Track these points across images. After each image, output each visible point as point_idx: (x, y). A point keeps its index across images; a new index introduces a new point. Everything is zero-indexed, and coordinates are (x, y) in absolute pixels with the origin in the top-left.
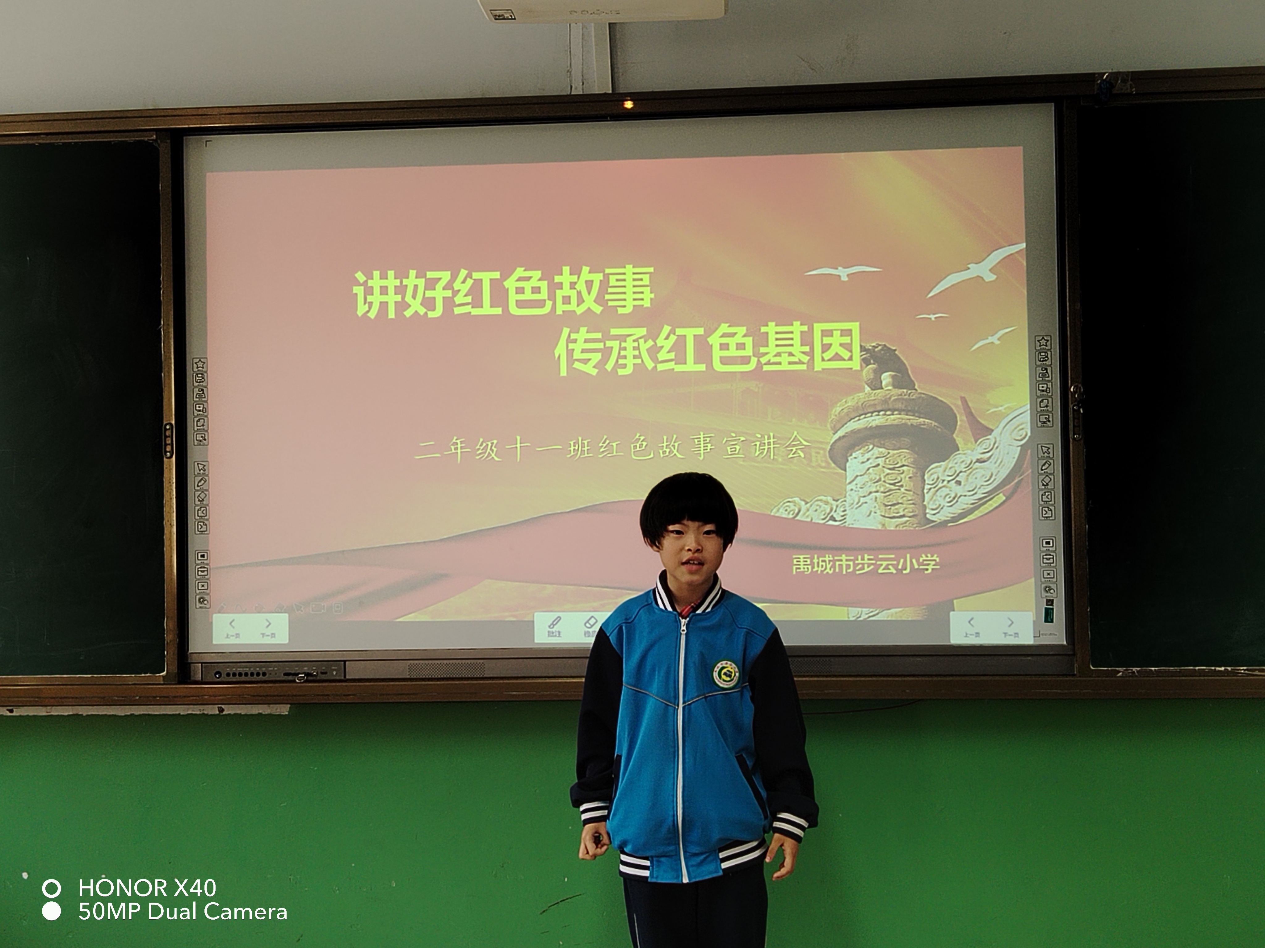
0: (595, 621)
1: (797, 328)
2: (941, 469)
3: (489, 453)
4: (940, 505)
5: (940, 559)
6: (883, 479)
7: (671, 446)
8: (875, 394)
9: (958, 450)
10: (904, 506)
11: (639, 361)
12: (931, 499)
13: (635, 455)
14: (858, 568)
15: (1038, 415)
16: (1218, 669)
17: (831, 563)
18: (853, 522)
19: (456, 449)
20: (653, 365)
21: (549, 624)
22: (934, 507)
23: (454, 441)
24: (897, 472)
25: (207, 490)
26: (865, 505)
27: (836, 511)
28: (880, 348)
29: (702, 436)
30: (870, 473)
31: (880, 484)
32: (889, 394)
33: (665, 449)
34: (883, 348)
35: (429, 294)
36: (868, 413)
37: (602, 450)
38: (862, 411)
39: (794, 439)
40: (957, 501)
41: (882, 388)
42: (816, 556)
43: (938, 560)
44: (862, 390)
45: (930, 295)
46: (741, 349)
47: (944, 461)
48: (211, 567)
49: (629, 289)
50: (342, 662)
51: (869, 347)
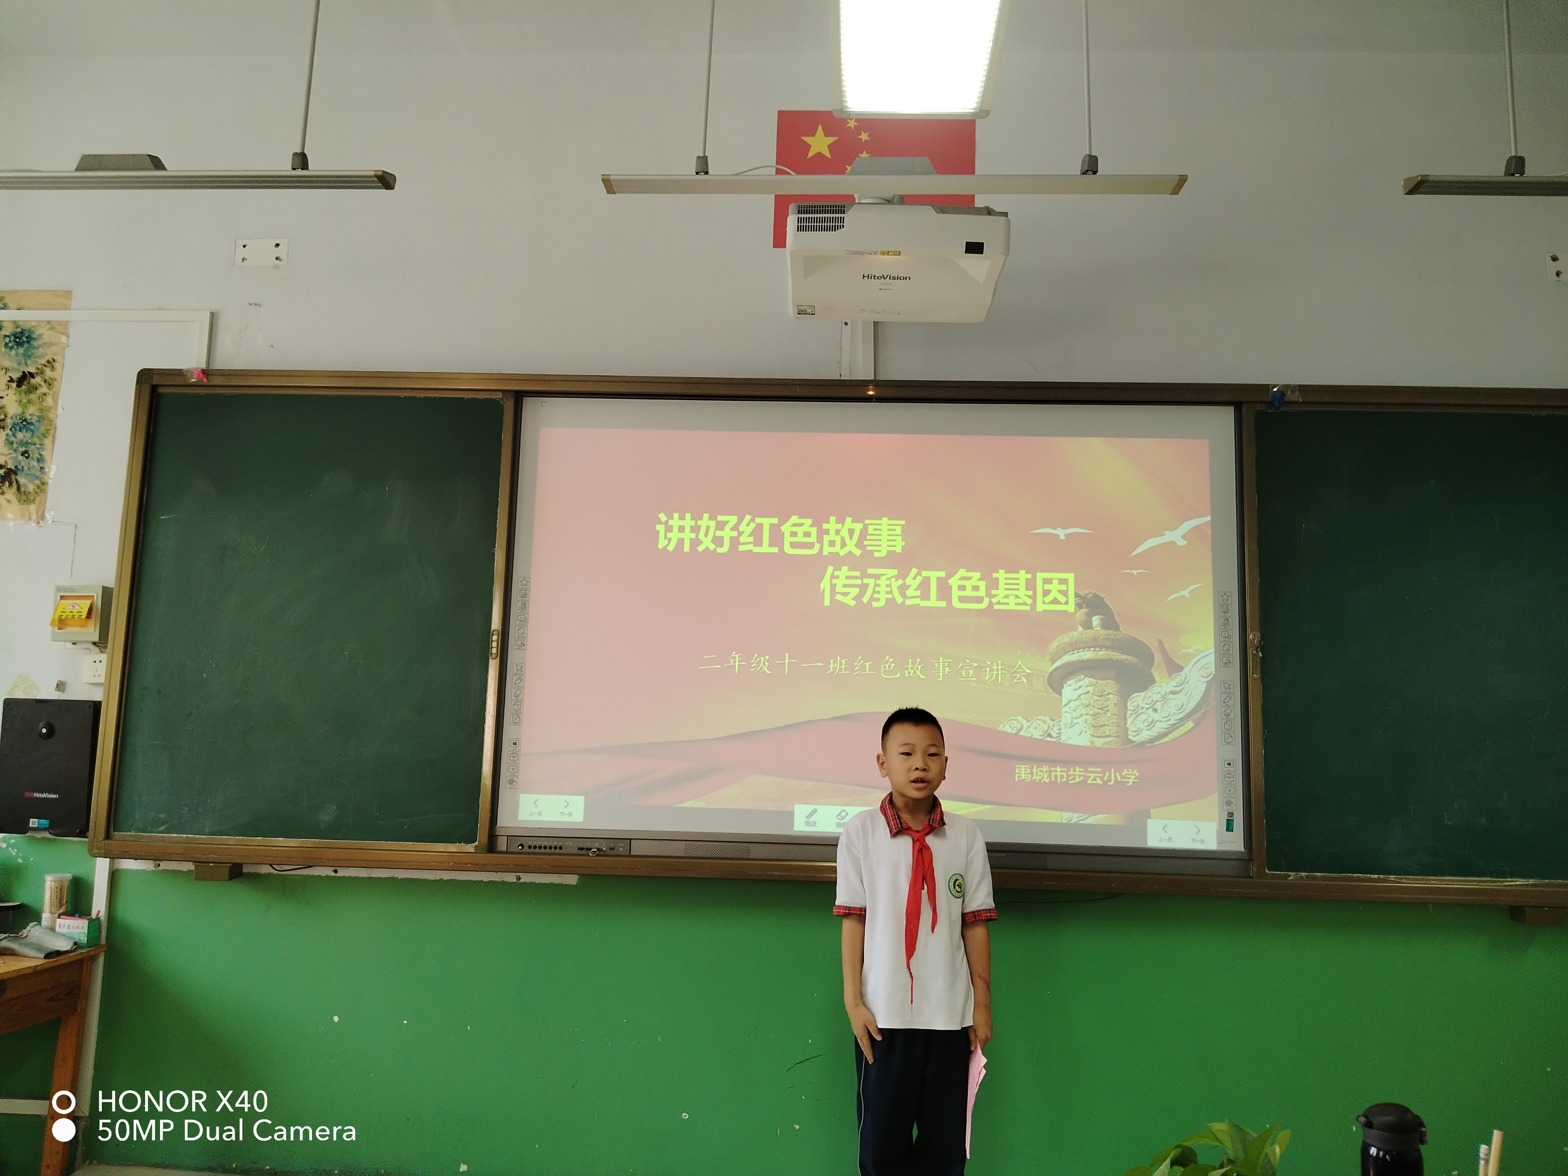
0: (845, 814)
1: (1023, 575)
2: (1140, 699)
4: (1139, 728)
5: (1139, 774)
6: (1092, 704)
7: (915, 668)
9: (1155, 683)
10: (1110, 727)
11: (890, 596)
12: (1133, 723)
13: (884, 674)
14: (1070, 778)
15: (1221, 657)
16: (1372, 876)
17: (1048, 773)
18: (1066, 739)
19: (735, 662)
20: (902, 600)
21: (807, 815)
22: (1135, 729)
23: (733, 655)
24: (1104, 699)
25: (523, 688)
26: (1077, 725)
27: (1052, 729)
29: (941, 661)
30: (1081, 698)
31: (1090, 708)
34: (1093, 595)
35: (719, 533)
36: (1081, 648)
37: (856, 668)
38: (1075, 646)
39: (1019, 666)
40: (1154, 726)
41: (1091, 628)
42: (1035, 766)
44: (1076, 629)
45: (1133, 554)
46: (976, 590)
47: (1143, 692)
48: (521, 753)
49: (884, 538)
50: (629, 841)
51: (1082, 593)
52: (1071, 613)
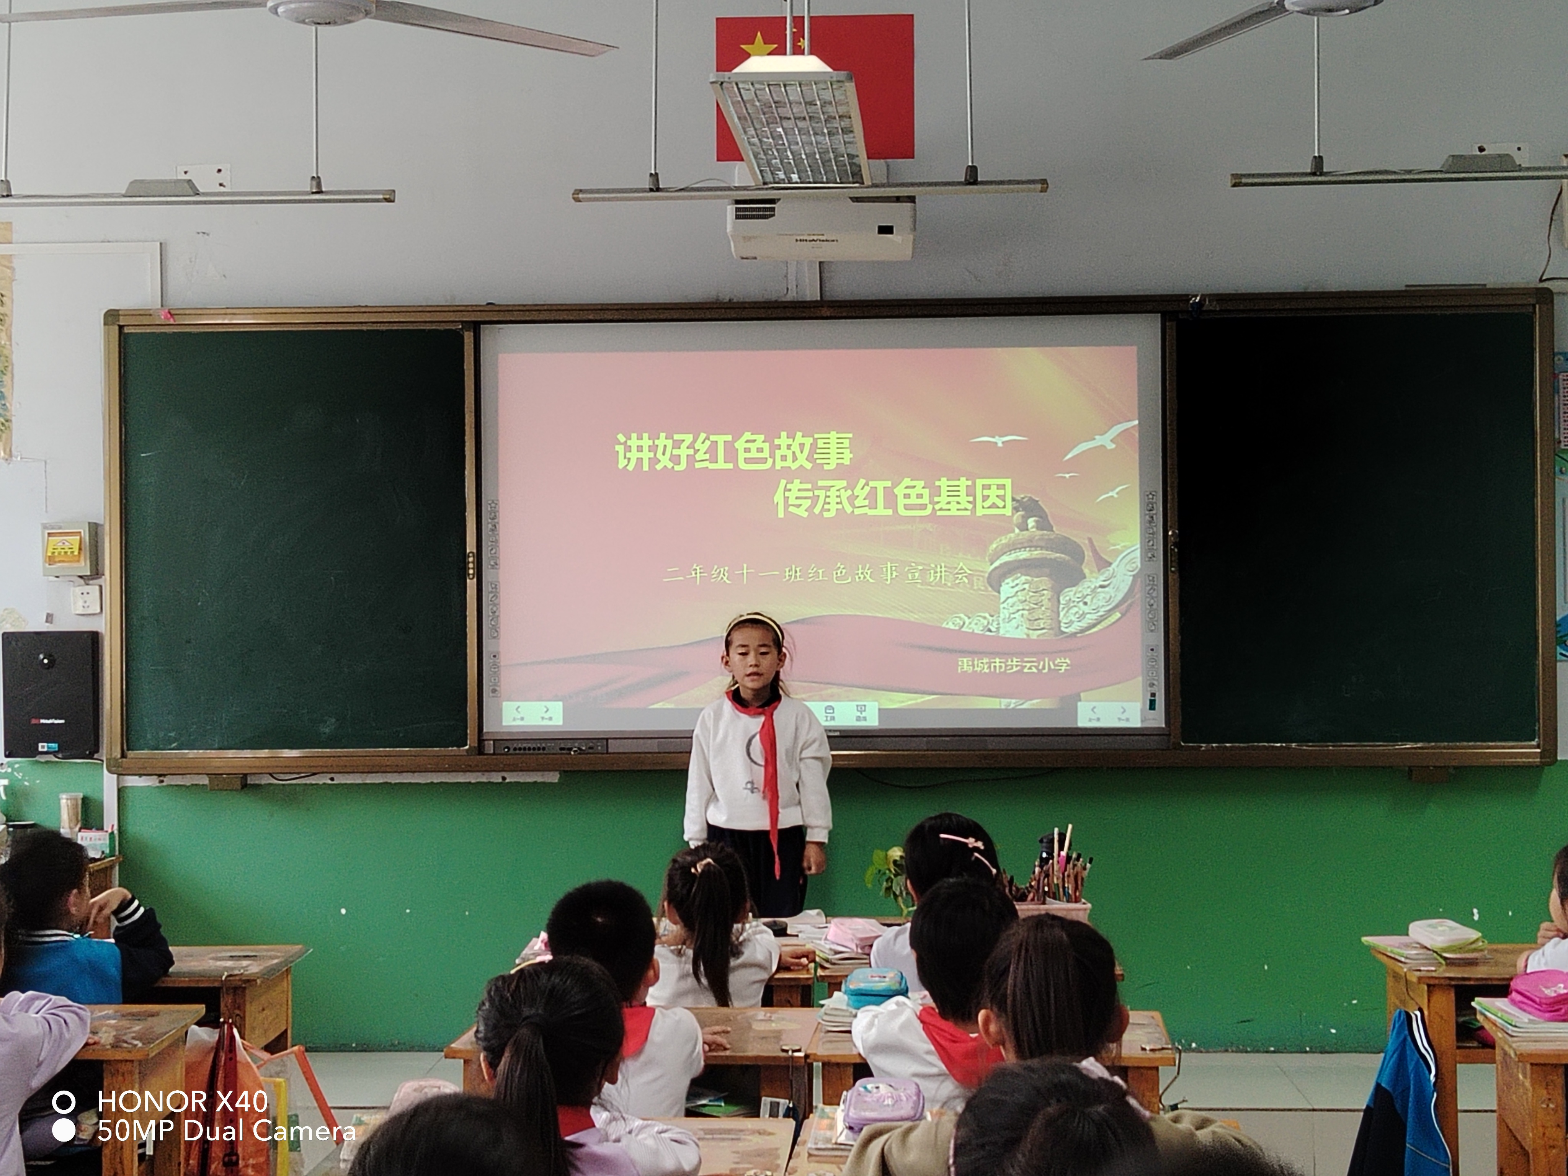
1: (964, 482)
2: (1072, 593)
3: (722, 577)
4: (1071, 620)
6: (1028, 600)
7: (864, 573)
8: (1023, 534)
9: (1085, 578)
10: (1044, 621)
11: (840, 506)
12: (1065, 615)
13: (837, 580)
14: (1008, 668)
15: (1147, 552)
16: (1276, 745)
17: (988, 665)
18: (1005, 633)
19: (696, 574)
20: (851, 509)
22: (1067, 622)
23: (694, 567)
24: (1039, 594)
25: (498, 604)
26: (1014, 620)
27: (992, 624)
28: (1027, 499)
30: (1018, 595)
31: (1026, 604)
32: (1033, 534)
33: (860, 575)
34: (1029, 499)
35: (676, 452)
36: (1018, 549)
37: (811, 575)
38: (1013, 547)
39: (960, 568)
40: (1084, 618)
41: (1027, 530)
42: (976, 659)
43: (1069, 662)
44: (1013, 531)
45: (1066, 459)
46: (920, 498)
47: (1074, 587)
48: (501, 665)
49: (833, 450)
50: (606, 740)
51: (1018, 498)
52: (1009, 517)
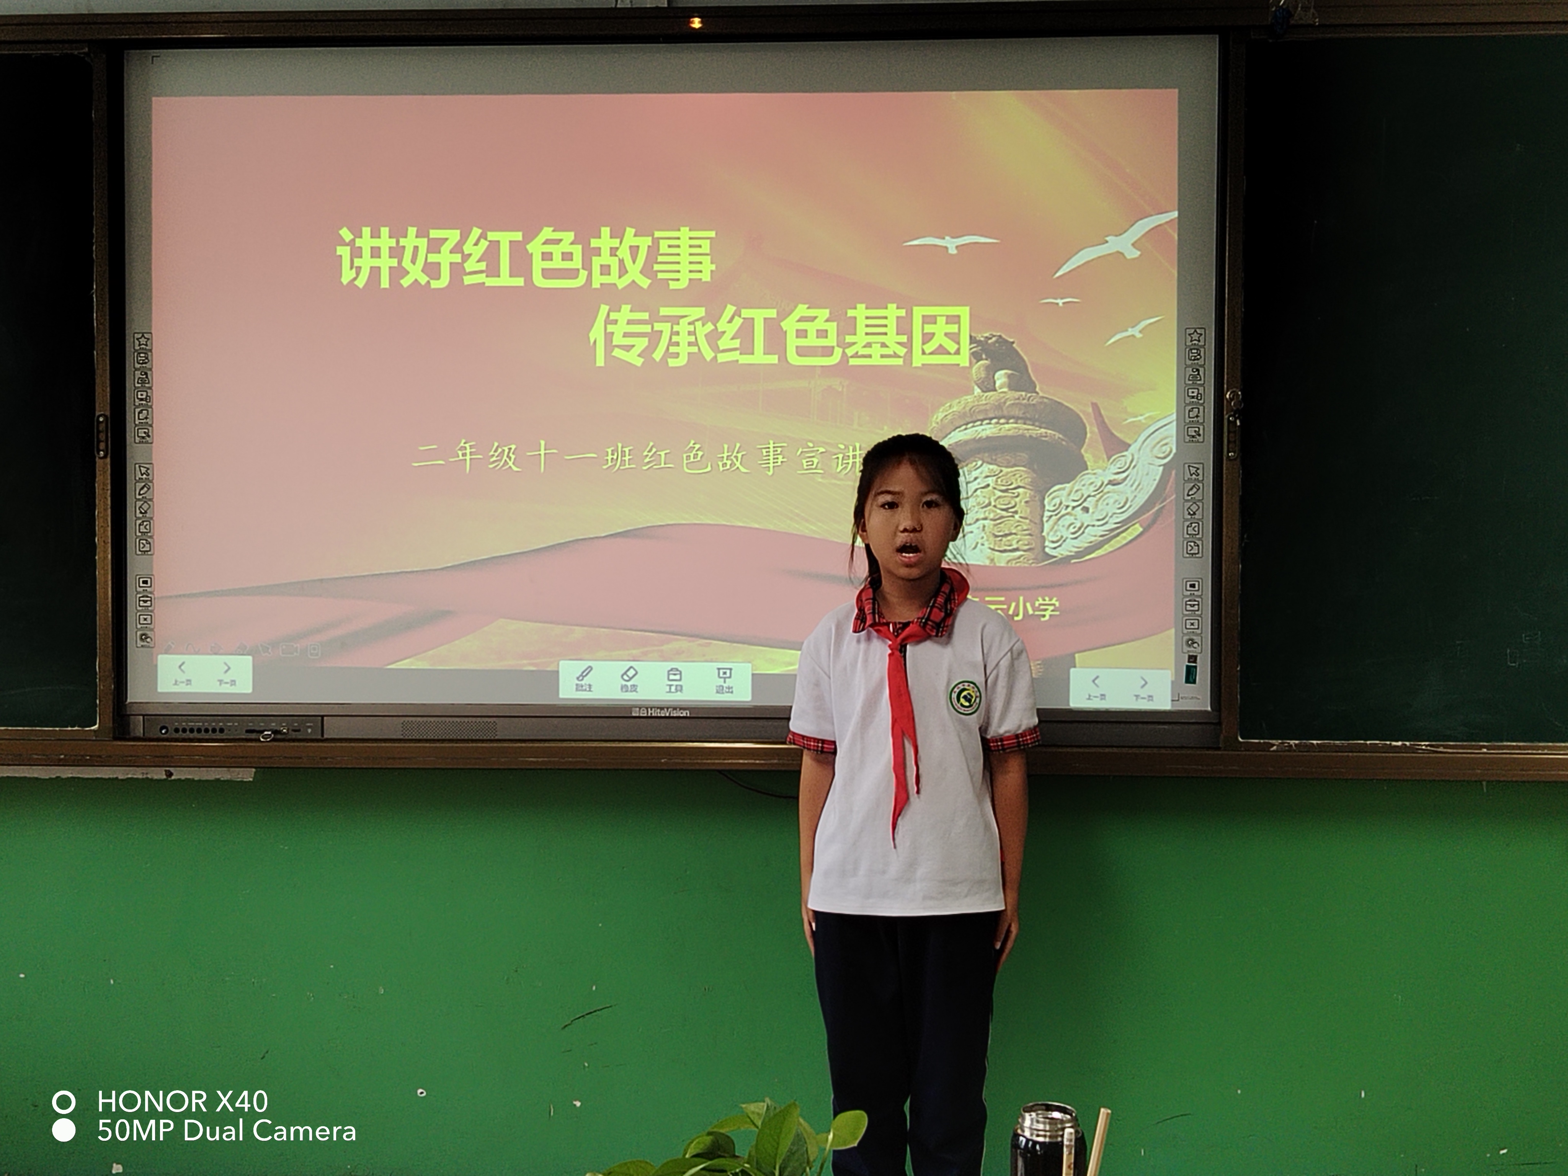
0: (633, 672)
1: (893, 312)
2: (1065, 493)
3: (506, 461)
4: (1062, 537)
5: (1060, 604)
6: (993, 503)
7: (732, 457)
8: (986, 397)
9: (1087, 469)
10: (1019, 537)
11: (694, 349)
12: (1051, 530)
13: (688, 468)
15: (1186, 427)
16: (1394, 743)
19: (464, 455)
20: (713, 354)
21: (578, 675)
22: (1055, 539)
23: (462, 444)
24: (1011, 494)
25: (151, 500)
26: (969, 535)
28: (994, 339)
29: (771, 446)
30: (977, 496)
31: (990, 510)
32: (1004, 397)
33: (725, 461)
34: (998, 339)
35: (433, 258)
36: (978, 420)
37: (647, 460)
38: (970, 418)
40: (1083, 532)
41: (995, 390)
43: (1057, 604)
44: (970, 391)
45: (1058, 274)
46: (822, 337)
47: (1068, 482)
48: (156, 596)
49: (685, 259)
50: (320, 718)
51: (980, 337)
52: (965, 368)
